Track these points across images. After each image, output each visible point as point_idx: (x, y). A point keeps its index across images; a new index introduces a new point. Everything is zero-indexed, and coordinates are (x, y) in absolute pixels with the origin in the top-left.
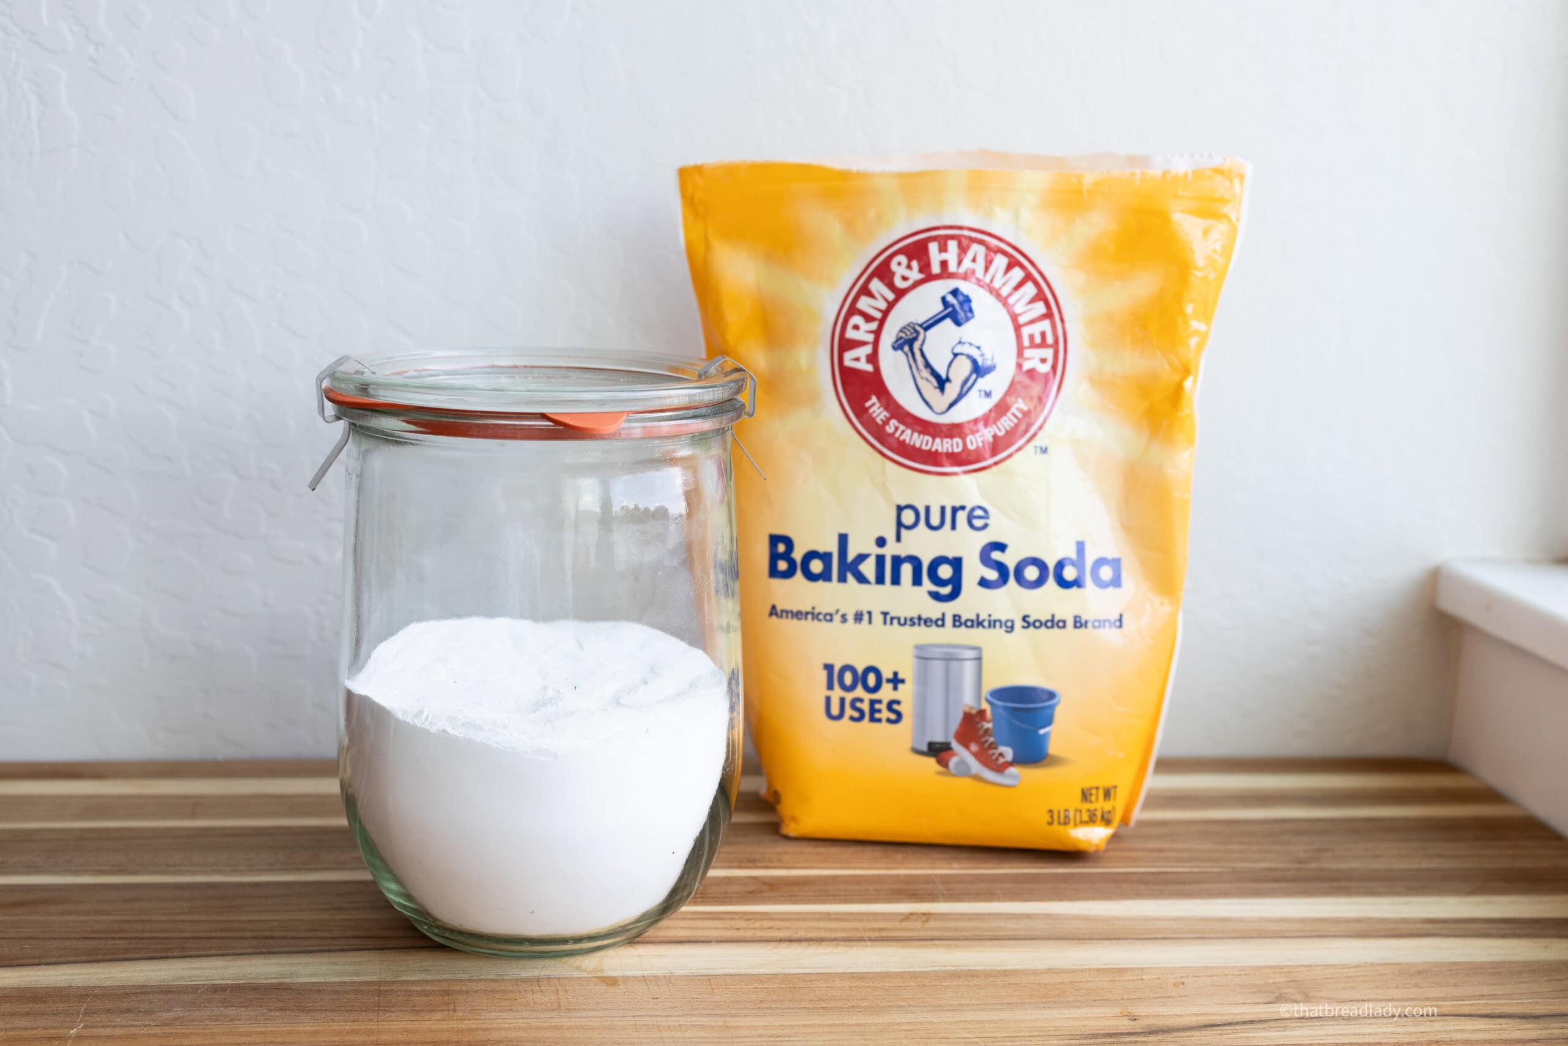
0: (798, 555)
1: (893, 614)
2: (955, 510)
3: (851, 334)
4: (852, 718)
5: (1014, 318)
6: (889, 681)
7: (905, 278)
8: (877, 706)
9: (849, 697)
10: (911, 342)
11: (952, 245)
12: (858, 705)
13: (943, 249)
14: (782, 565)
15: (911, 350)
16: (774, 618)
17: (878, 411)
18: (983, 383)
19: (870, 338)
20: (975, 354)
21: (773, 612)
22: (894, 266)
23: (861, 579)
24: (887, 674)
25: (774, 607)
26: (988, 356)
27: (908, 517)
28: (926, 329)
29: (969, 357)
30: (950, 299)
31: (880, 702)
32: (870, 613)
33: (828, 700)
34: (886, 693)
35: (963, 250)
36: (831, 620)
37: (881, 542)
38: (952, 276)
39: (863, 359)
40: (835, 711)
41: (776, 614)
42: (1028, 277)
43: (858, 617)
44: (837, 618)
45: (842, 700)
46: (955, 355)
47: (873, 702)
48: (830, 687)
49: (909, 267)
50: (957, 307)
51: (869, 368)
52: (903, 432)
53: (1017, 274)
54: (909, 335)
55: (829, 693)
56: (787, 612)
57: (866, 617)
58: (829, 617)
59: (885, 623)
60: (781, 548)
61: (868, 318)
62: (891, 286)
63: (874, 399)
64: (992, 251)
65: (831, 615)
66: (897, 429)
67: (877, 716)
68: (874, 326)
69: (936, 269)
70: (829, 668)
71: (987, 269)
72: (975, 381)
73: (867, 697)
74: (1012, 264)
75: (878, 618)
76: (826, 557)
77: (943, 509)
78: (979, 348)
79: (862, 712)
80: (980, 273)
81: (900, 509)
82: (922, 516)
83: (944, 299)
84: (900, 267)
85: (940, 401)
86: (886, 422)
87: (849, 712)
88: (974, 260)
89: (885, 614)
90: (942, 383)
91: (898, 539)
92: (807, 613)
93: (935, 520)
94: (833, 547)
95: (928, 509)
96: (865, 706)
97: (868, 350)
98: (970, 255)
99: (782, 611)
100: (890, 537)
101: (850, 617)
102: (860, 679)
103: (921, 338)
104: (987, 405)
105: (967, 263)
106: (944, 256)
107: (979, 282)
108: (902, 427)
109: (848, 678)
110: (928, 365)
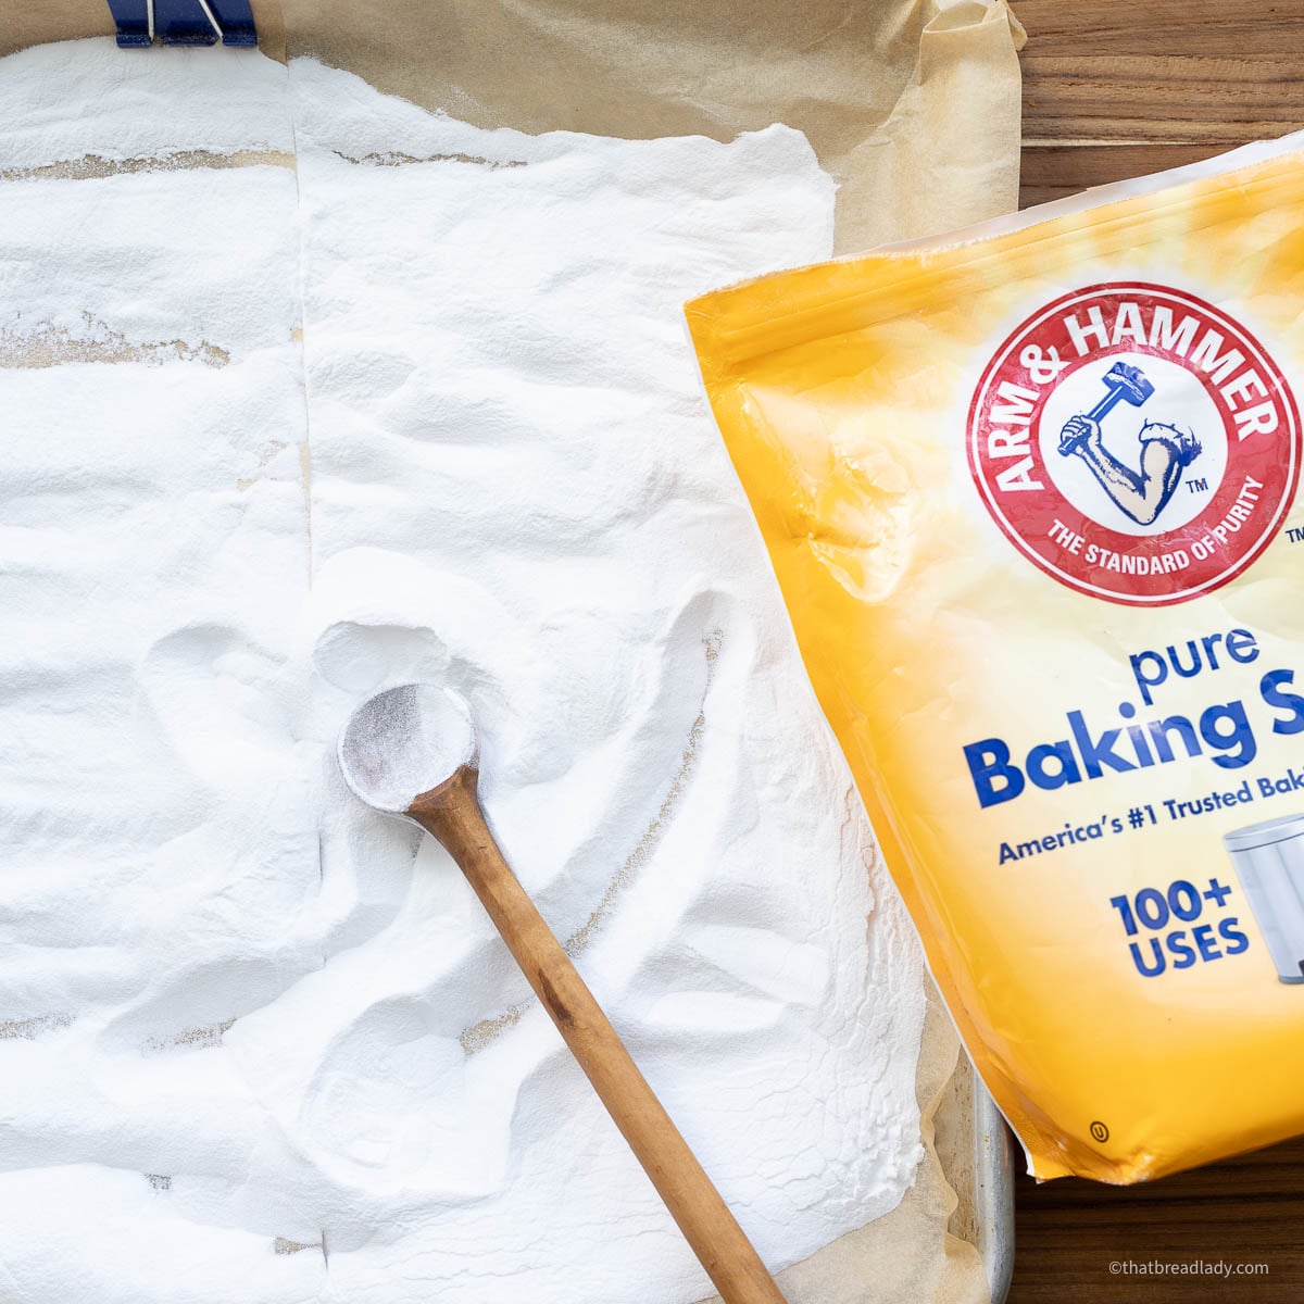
0: (1018, 760)
1: (1180, 801)
2: (1208, 645)
3: (995, 452)
4: (1178, 965)
5: (1205, 379)
6: (1208, 895)
7: (1043, 372)
8: (1206, 936)
9: (1162, 935)
10: (1082, 441)
11: (1095, 313)
12: (1179, 942)
13: (1085, 321)
14: (999, 783)
15: (1087, 449)
16: (1009, 861)
17: (1068, 539)
18: (1191, 472)
19: (1026, 449)
20: (1170, 435)
21: (1006, 853)
22: (1024, 360)
23: (1122, 765)
24: (1202, 887)
25: (1004, 846)
26: (1187, 435)
27: (1150, 669)
28: (1098, 419)
29: (1164, 442)
30: (1113, 377)
31: (1207, 928)
32: (1149, 808)
33: (1134, 947)
34: (1211, 914)
35: (1109, 314)
36: (1100, 834)
37: (1127, 710)
38: (1105, 352)
39: (1026, 478)
40: (1150, 962)
41: (1012, 855)
42: (1206, 325)
43: (1136, 818)
44: (1107, 829)
45: (1155, 943)
46: (1146, 443)
47: (1199, 932)
48: (1132, 930)
49: (1046, 357)
50: (1128, 383)
51: (1038, 486)
52: (1108, 558)
53: (1190, 325)
54: (1077, 432)
55: (1133, 939)
56: (1028, 846)
57: (1146, 815)
58: (1095, 831)
59: (1174, 817)
60: (989, 758)
61: (1015, 429)
62: (1029, 384)
63: (1059, 524)
64: (1147, 306)
65: (1097, 827)
66: (1099, 555)
67: (1212, 949)
68: (1025, 434)
69: (1083, 349)
70: (1120, 903)
71: (1148, 330)
72: (1179, 472)
73: (1187, 927)
74: (1179, 315)
75: (1162, 813)
76: (1060, 751)
77: (1191, 645)
78: (1172, 427)
79: (1186, 950)
80: (1140, 338)
81: (1136, 662)
82: (1168, 661)
83: (1106, 380)
84: (1032, 359)
85: (1144, 507)
86: (1083, 551)
87: (1170, 957)
88: (1127, 324)
89: (1169, 804)
90: (1139, 483)
91: (1148, 700)
92: (1060, 836)
93: (1187, 663)
94: (1065, 733)
95: (1171, 650)
96: (1190, 941)
97: (1028, 463)
98: (1120, 319)
99: (1020, 847)
100: (1136, 699)
101: (1125, 821)
102: (1168, 906)
103: (1094, 431)
104: (1204, 499)
105: (1119, 330)
106: (1089, 330)
107: (1145, 349)
108: (1105, 553)
109: (1152, 909)
110: (1114, 463)
